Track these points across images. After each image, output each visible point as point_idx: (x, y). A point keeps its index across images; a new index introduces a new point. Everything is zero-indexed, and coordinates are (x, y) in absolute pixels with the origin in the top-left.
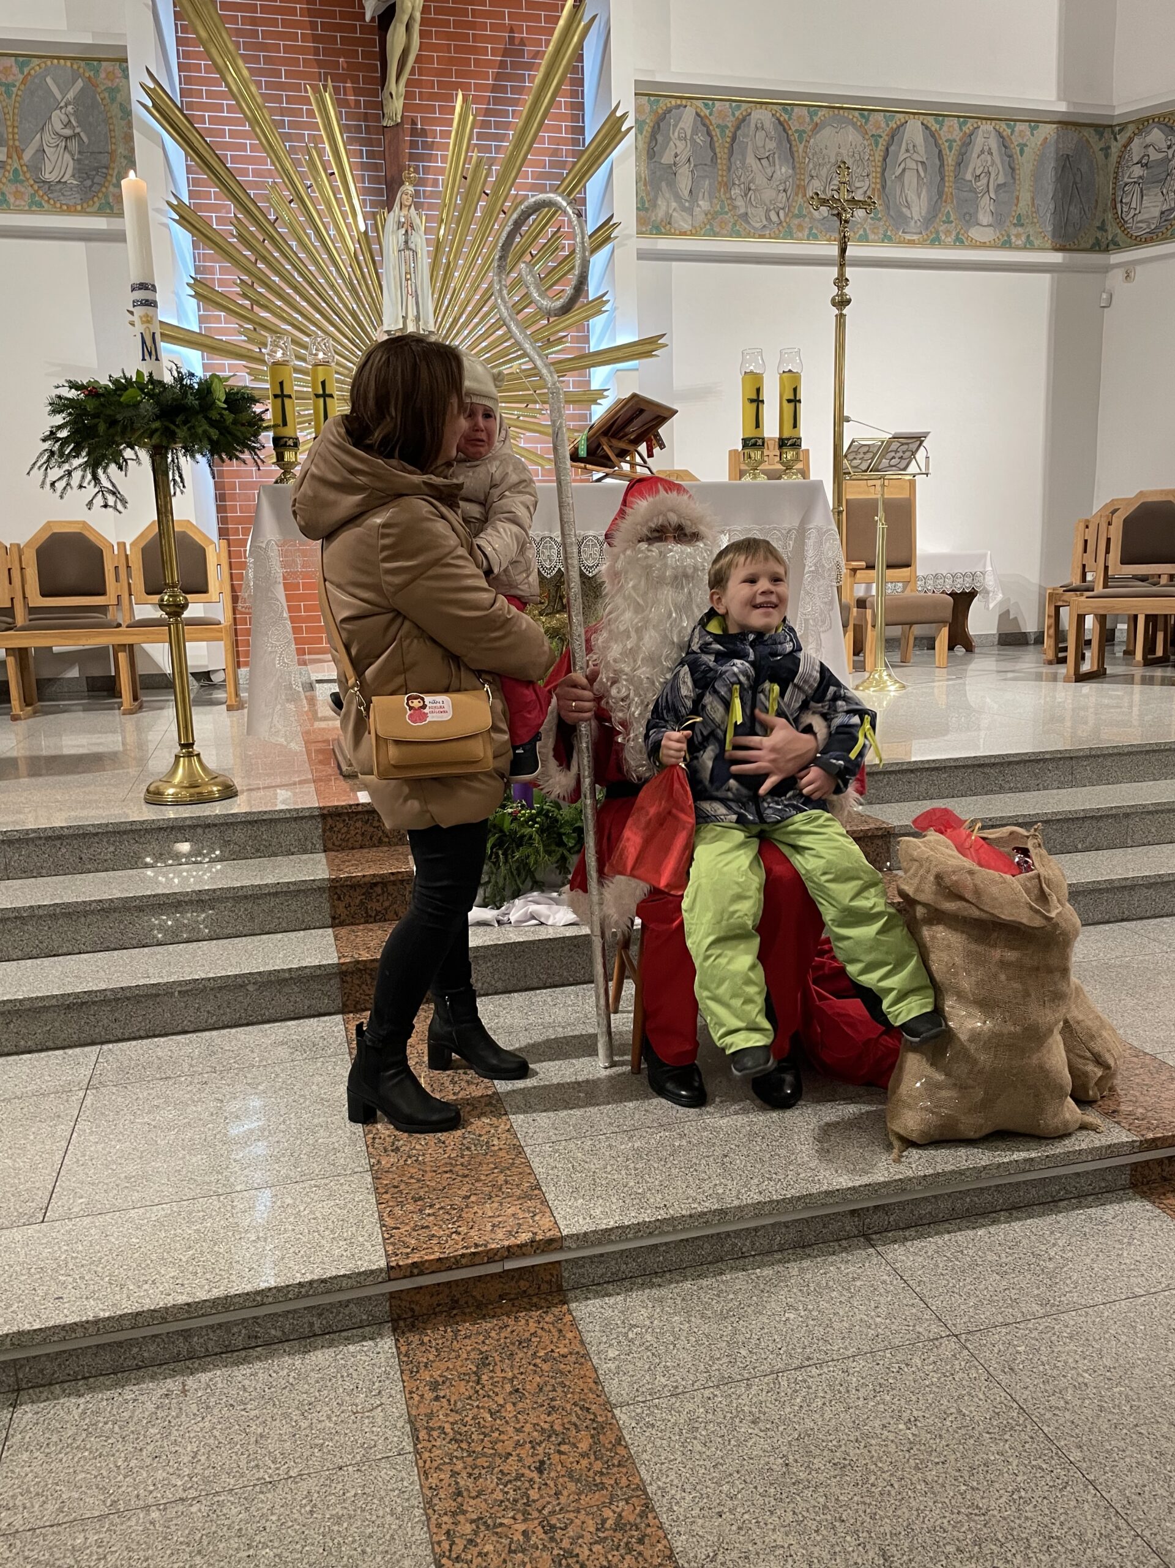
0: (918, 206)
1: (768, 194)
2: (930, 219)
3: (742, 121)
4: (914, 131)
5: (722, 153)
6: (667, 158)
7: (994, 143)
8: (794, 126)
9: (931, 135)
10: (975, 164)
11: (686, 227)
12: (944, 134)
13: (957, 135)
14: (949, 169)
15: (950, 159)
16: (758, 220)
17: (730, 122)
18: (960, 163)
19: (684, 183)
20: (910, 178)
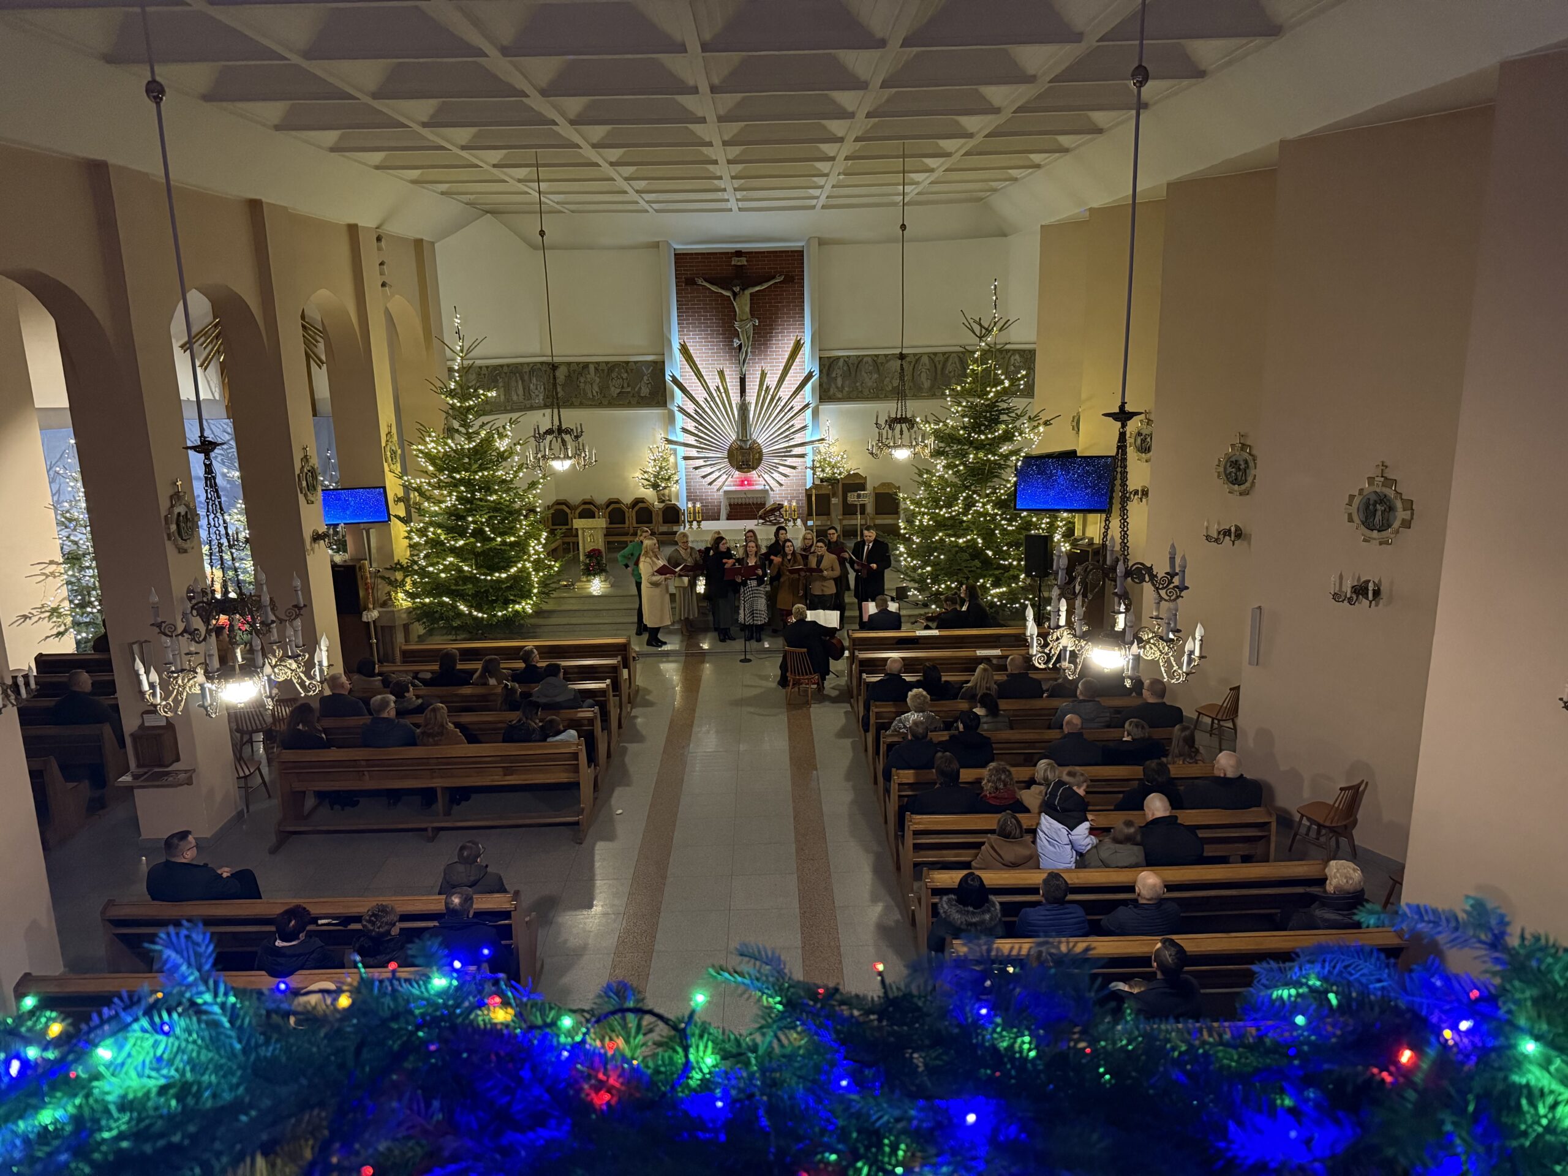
0: (927, 384)
1: (870, 384)
2: (931, 388)
3: (861, 361)
4: (925, 359)
5: (853, 373)
6: (834, 375)
7: (957, 361)
8: (879, 361)
9: (931, 360)
10: (950, 367)
11: (840, 396)
12: (937, 359)
13: (942, 358)
14: (939, 372)
15: (939, 367)
16: (866, 392)
17: (856, 362)
18: (944, 367)
19: (839, 382)
20: (924, 375)
